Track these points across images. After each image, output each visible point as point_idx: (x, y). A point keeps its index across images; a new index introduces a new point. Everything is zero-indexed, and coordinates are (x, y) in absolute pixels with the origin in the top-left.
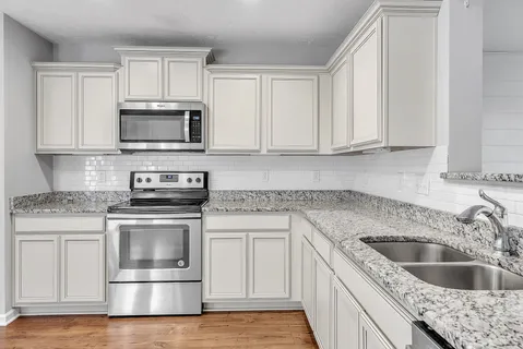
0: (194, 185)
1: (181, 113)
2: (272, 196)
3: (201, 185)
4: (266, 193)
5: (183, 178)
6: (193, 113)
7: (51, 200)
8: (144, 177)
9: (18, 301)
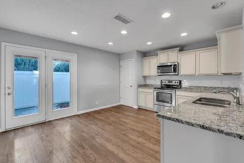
0: (177, 84)
1: (171, 65)
2: (202, 88)
3: (179, 84)
4: (200, 87)
5: (174, 82)
6: (174, 65)
7: (145, 86)
8: (164, 81)
9: (139, 105)
